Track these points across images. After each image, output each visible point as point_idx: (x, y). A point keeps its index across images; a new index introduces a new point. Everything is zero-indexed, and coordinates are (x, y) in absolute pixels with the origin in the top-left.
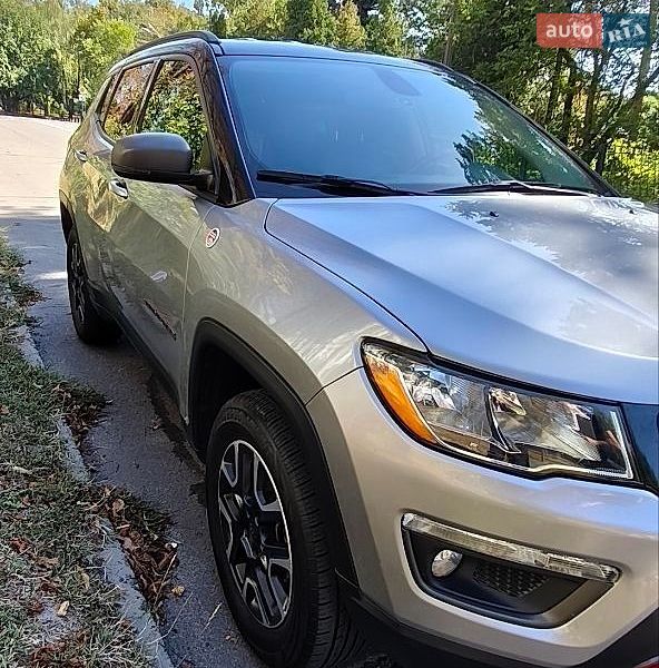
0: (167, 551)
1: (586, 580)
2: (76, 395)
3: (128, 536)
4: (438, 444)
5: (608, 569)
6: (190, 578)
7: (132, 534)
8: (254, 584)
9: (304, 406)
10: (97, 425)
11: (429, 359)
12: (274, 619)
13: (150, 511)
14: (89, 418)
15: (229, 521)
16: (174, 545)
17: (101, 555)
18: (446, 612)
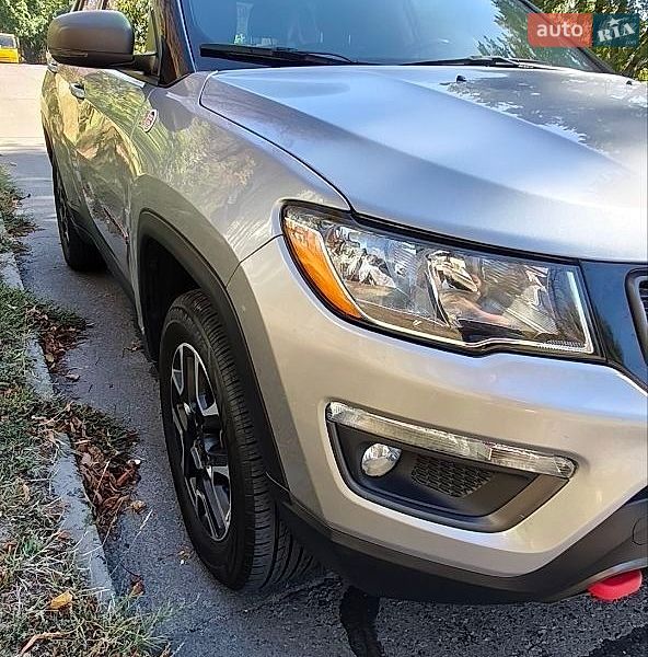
0: (129, 468)
1: (539, 474)
2: (54, 317)
3: (87, 451)
4: (363, 319)
5: (564, 463)
6: (151, 494)
7: (91, 450)
8: (203, 497)
9: (225, 288)
10: (75, 347)
11: (354, 218)
12: (219, 531)
13: (115, 428)
14: (66, 339)
15: (181, 432)
16: (138, 462)
17: (50, 469)
18: (381, 516)
